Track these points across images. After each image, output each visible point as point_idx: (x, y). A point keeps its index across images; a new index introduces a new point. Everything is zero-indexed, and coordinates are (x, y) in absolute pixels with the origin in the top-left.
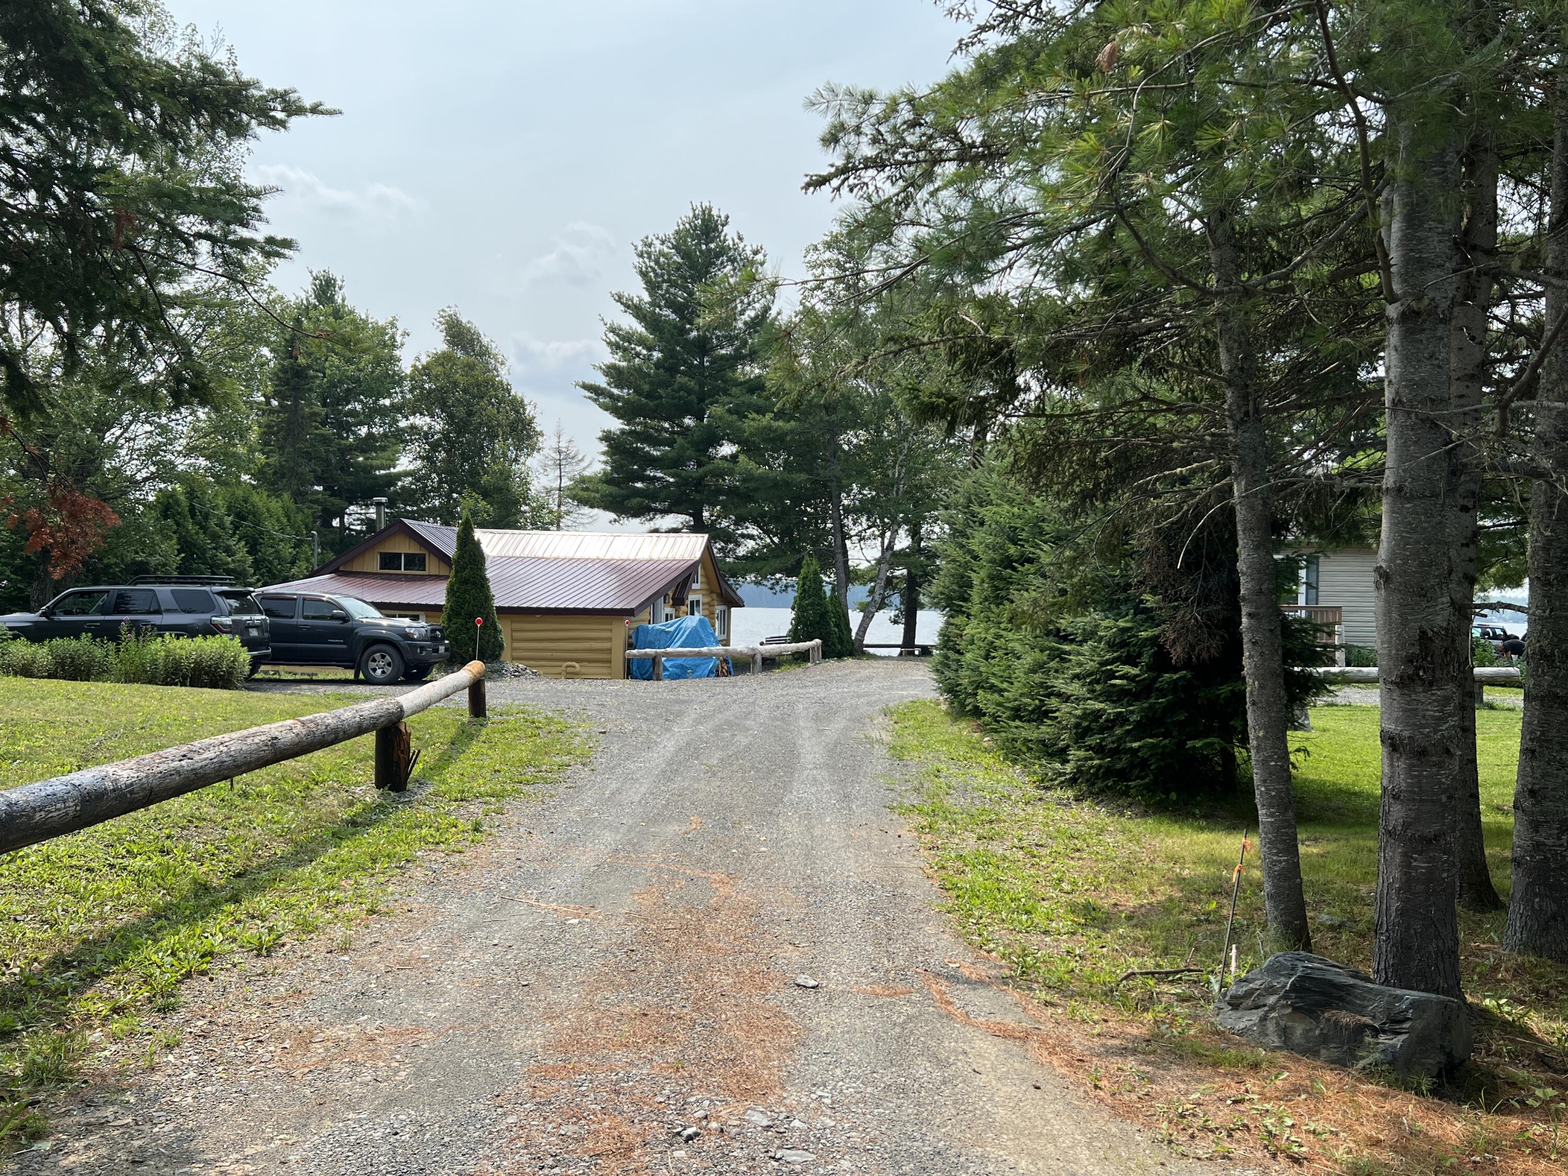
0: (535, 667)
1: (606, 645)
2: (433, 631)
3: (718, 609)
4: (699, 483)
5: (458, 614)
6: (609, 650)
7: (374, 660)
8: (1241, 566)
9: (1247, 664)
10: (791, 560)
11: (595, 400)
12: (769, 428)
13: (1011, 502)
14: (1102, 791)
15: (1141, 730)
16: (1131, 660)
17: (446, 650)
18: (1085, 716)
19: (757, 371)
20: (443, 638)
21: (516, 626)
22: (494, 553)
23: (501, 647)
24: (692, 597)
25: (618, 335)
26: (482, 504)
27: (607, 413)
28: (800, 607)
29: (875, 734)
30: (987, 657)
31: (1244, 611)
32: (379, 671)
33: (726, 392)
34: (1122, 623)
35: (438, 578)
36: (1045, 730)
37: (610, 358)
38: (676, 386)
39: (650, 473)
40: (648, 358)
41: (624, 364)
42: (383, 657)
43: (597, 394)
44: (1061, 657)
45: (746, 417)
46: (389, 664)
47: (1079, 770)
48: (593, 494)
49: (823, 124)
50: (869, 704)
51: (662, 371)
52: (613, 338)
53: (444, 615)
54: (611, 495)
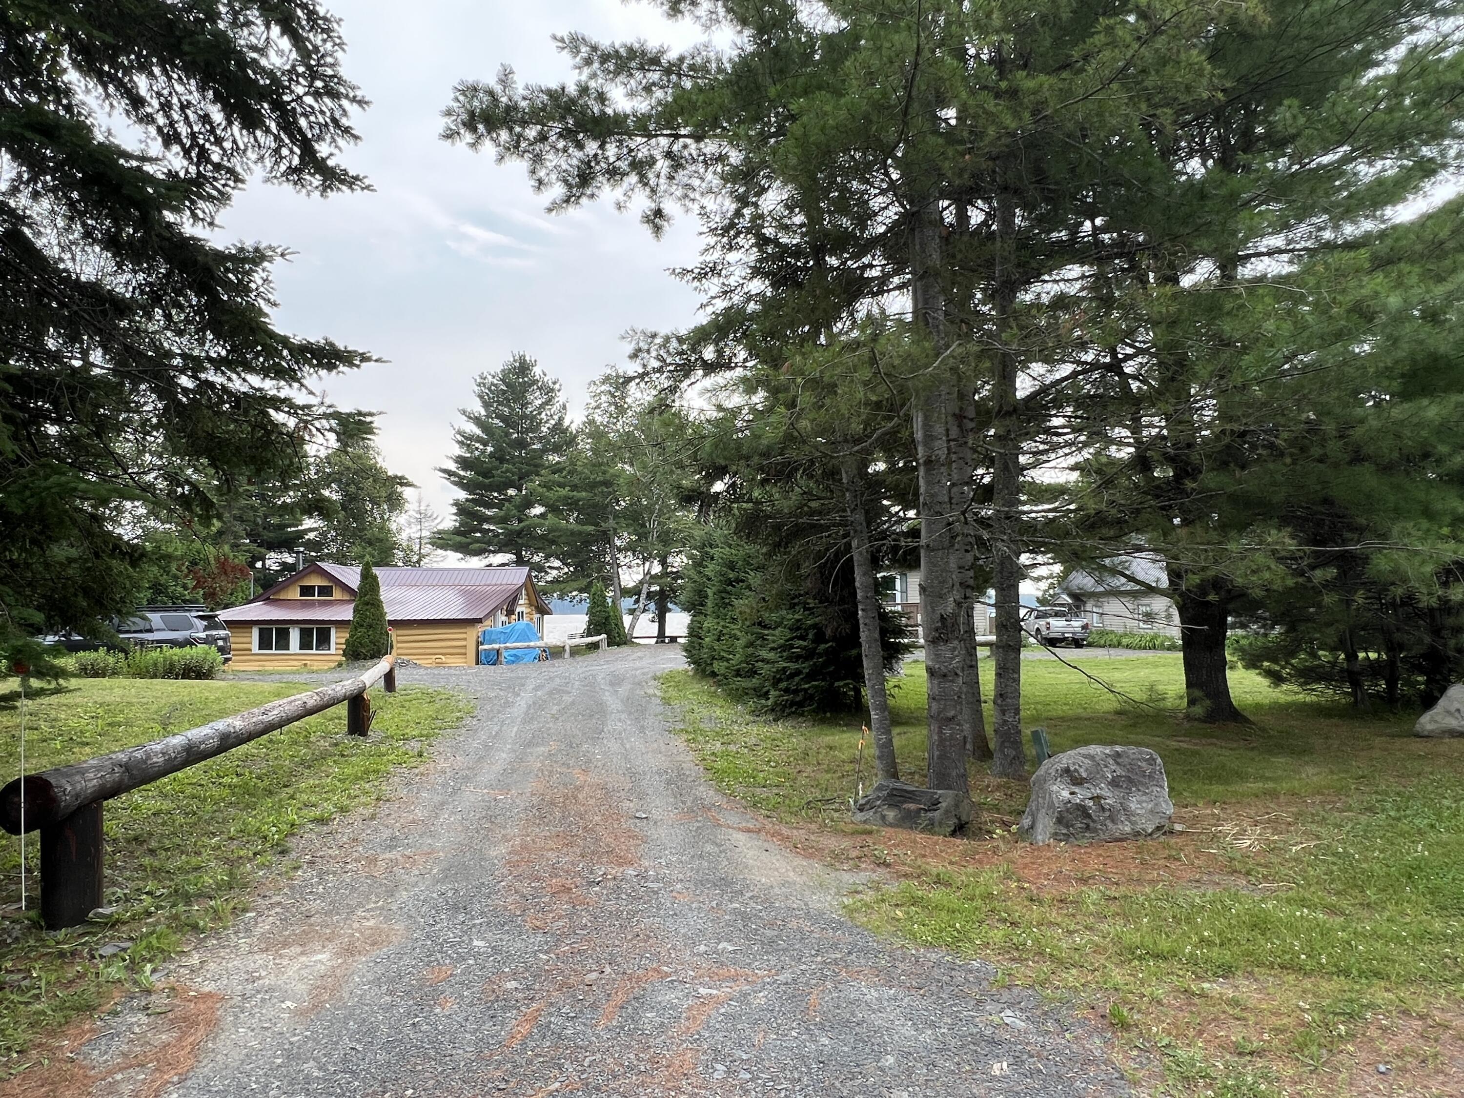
0: (414, 660)
1: (463, 643)
3: (536, 616)
4: (519, 533)
5: (362, 626)
6: (465, 647)
8: (857, 584)
9: (863, 636)
10: (584, 582)
11: (448, 479)
12: (567, 497)
13: (730, 546)
14: (789, 715)
15: (810, 677)
16: (802, 638)
18: (778, 672)
19: (557, 459)
21: (400, 632)
23: (393, 646)
24: (519, 609)
25: (463, 436)
27: (456, 488)
28: (591, 612)
29: (651, 691)
30: (718, 640)
31: (860, 607)
33: (537, 473)
34: (797, 616)
35: (345, 602)
36: (755, 681)
37: (458, 451)
38: (503, 470)
39: (486, 526)
40: (483, 452)
41: (468, 455)
43: (449, 475)
44: (763, 637)
45: (551, 489)
47: (776, 703)
48: (446, 541)
49: (630, 348)
50: (644, 674)
51: (494, 460)
52: (460, 438)
54: (459, 542)
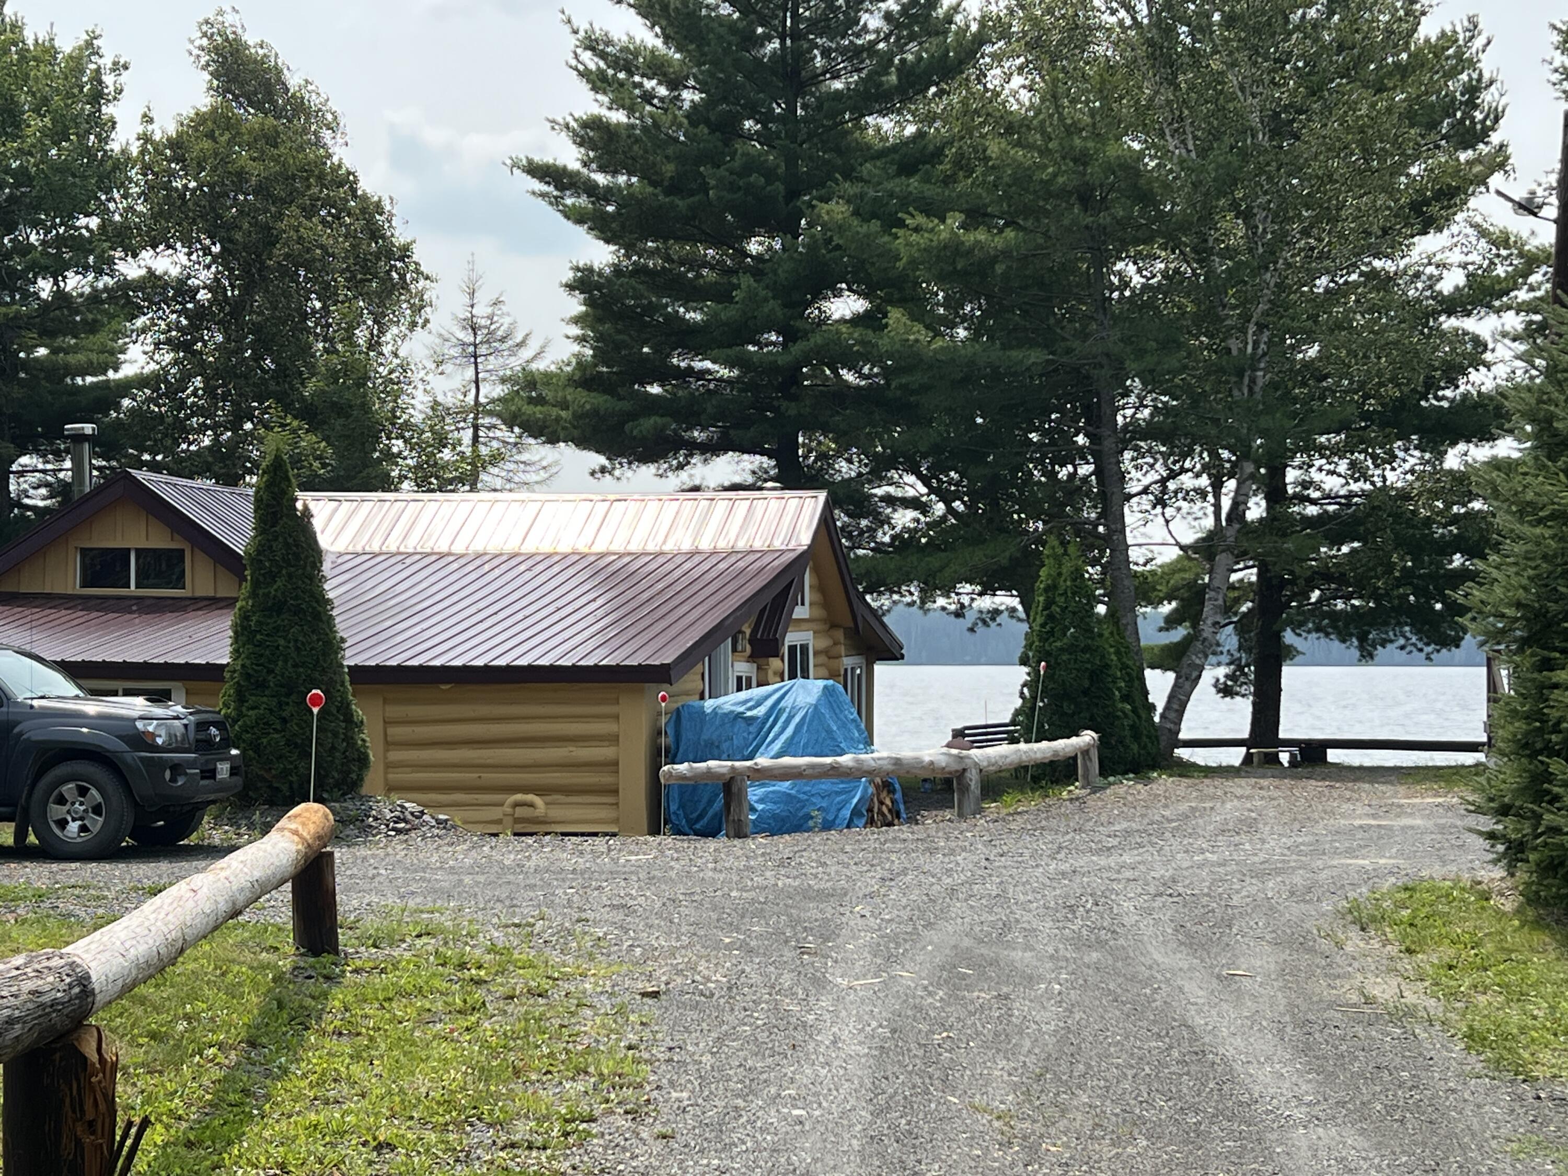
0: (441, 806)
1: (605, 752)
2: (202, 726)
3: (847, 664)
5: (261, 686)
6: (613, 765)
7: (61, 800)
11: (556, 202)
17: (234, 771)
19: (910, 127)
20: (227, 743)
21: (395, 710)
22: (340, 547)
23: (363, 761)
24: (793, 638)
25: (603, 55)
26: (308, 441)
27: (580, 230)
32: (74, 827)
33: (849, 174)
35: (213, 603)
38: (737, 164)
39: (680, 361)
40: (672, 103)
41: (620, 117)
42: (83, 792)
43: (560, 187)
45: (901, 224)
46: (97, 810)
48: (555, 412)
51: (703, 130)
52: (590, 61)
53: (228, 688)
54: (595, 412)
